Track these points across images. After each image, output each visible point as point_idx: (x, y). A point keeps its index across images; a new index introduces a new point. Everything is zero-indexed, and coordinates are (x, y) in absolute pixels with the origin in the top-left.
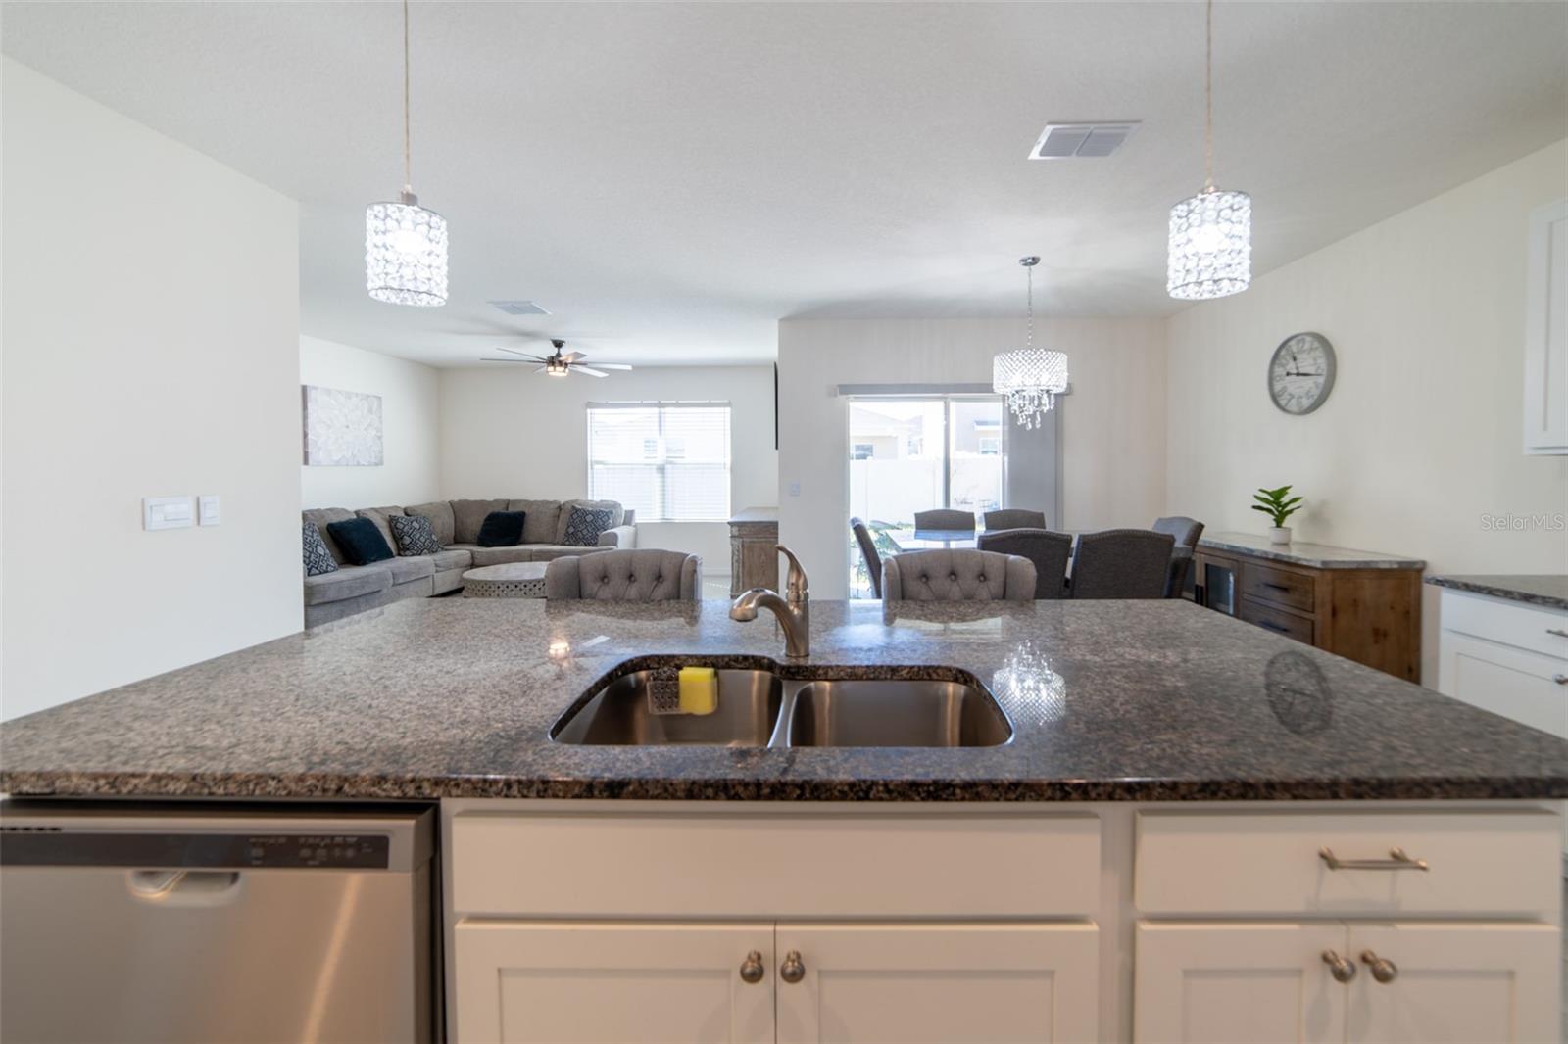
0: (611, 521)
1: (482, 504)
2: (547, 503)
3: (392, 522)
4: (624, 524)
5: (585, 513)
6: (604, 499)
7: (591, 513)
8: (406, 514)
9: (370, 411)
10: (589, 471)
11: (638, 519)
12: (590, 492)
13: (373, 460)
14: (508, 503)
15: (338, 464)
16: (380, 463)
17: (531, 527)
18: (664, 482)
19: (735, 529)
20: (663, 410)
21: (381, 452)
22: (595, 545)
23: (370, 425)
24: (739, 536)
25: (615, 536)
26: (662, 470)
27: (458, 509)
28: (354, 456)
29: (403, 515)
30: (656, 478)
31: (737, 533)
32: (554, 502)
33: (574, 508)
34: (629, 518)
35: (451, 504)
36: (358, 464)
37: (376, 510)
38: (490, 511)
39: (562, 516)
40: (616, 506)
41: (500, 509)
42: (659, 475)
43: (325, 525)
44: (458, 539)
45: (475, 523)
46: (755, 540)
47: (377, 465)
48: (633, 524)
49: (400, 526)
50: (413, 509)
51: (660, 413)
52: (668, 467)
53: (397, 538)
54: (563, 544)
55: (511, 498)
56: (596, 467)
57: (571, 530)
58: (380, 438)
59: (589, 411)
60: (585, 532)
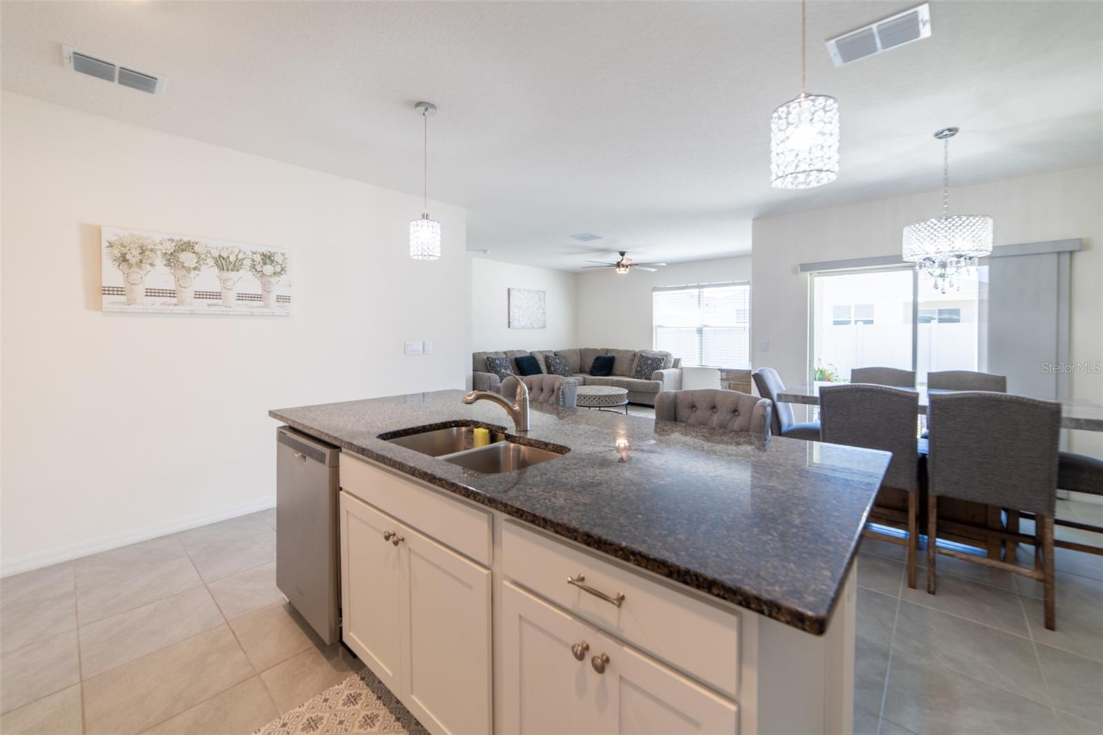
0: (662, 365)
1: (595, 350)
2: (629, 351)
3: (547, 358)
4: (673, 367)
5: (648, 358)
6: (661, 350)
7: (651, 359)
8: (555, 355)
9: (540, 299)
10: (654, 332)
11: (683, 364)
12: (654, 346)
13: (541, 326)
14: (608, 351)
15: (523, 328)
16: (544, 327)
17: (618, 366)
18: (701, 339)
19: (724, 374)
20: (701, 290)
21: (545, 321)
22: (650, 380)
23: (539, 307)
24: (727, 379)
25: (662, 374)
26: (700, 331)
27: (583, 353)
28: (531, 323)
29: (553, 355)
30: (697, 337)
31: (725, 377)
32: (632, 351)
33: (641, 355)
34: (676, 364)
35: (580, 350)
36: (533, 328)
37: (540, 352)
38: (598, 355)
39: (636, 360)
40: (667, 355)
41: (603, 354)
42: (698, 335)
43: (513, 358)
44: (582, 371)
45: (590, 362)
46: (739, 383)
47: (542, 328)
48: (679, 367)
49: (550, 361)
50: (558, 352)
51: (700, 292)
52: (705, 329)
53: (548, 367)
54: (634, 378)
55: (610, 348)
56: (659, 329)
57: (639, 369)
58: (544, 313)
59: (654, 293)
60: (646, 370)
